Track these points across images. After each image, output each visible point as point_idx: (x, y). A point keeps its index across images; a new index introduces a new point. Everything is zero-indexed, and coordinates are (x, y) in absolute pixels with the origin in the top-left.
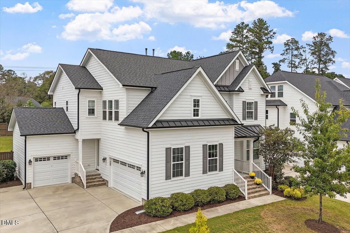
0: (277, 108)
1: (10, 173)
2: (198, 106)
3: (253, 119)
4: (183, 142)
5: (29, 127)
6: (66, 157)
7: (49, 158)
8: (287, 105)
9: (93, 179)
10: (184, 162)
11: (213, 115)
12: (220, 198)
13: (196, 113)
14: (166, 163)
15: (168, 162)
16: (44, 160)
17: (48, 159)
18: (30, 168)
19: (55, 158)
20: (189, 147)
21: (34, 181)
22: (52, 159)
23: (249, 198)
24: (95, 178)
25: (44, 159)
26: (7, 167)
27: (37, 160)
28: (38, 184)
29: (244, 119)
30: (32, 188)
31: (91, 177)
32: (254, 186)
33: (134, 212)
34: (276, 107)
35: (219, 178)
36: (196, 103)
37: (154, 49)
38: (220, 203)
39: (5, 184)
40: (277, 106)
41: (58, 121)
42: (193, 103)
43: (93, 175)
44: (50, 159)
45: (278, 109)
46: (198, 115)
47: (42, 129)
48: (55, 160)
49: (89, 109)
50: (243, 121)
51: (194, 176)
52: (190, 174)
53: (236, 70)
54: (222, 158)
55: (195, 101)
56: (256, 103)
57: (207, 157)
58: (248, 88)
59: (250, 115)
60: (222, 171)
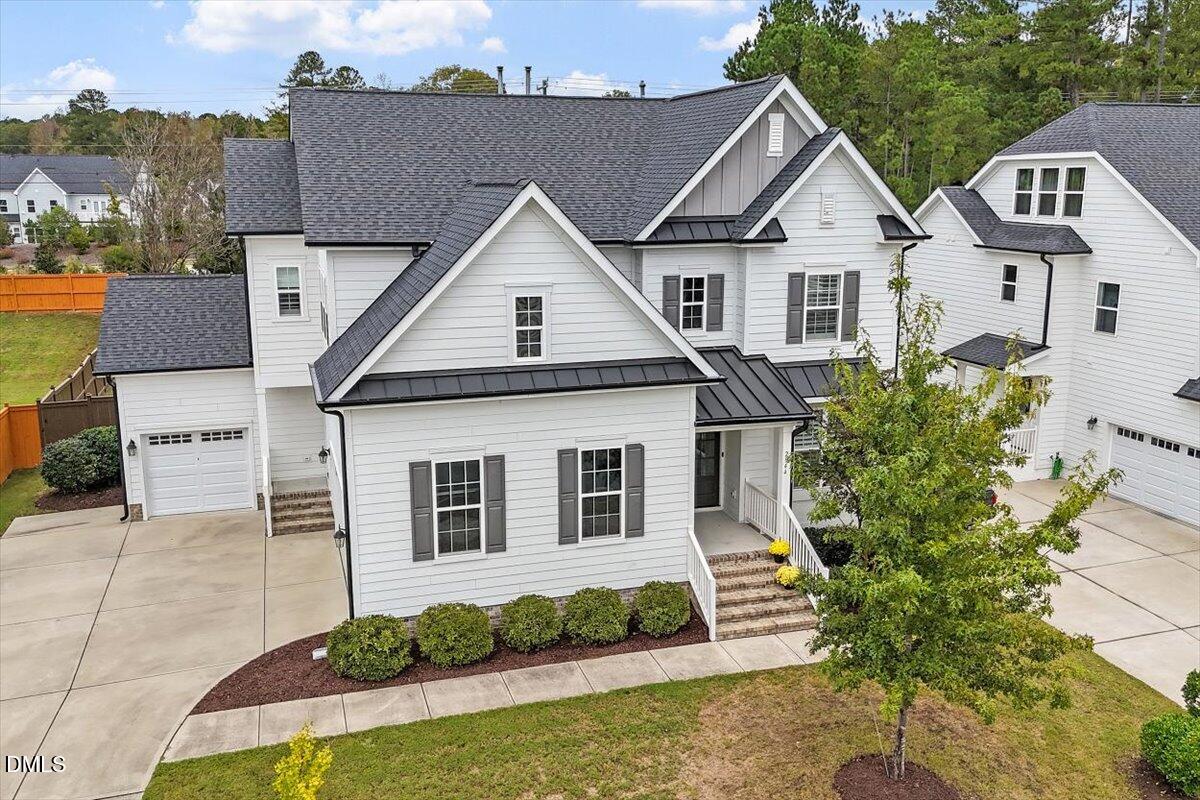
0: (1046, 262)
1: (109, 465)
2: (537, 320)
3: (834, 337)
4: (480, 443)
5: (124, 346)
6: (239, 434)
7: (190, 436)
8: (1090, 251)
9: (305, 507)
10: (482, 506)
11: (608, 346)
13: (529, 342)
14: (412, 511)
15: (418, 504)
16: (174, 442)
17: (187, 438)
18: (133, 464)
19: (205, 437)
20: (501, 459)
21: (149, 496)
22: (197, 439)
23: (725, 637)
24: (309, 506)
25: (176, 438)
26: (101, 450)
27: (153, 440)
28: (163, 508)
29: (794, 336)
30: (145, 518)
31: (296, 502)
32: (768, 592)
33: (310, 651)
34: (1043, 259)
35: (628, 557)
36: (529, 309)
37: (529, 68)
38: (602, 647)
39: (93, 498)
40: (1043, 254)
41: (218, 325)
42: (514, 312)
43: (306, 496)
44: (193, 438)
45: (1051, 266)
46: (537, 351)
47: (161, 354)
48: (206, 443)
49: (281, 295)
50: (789, 346)
51: (523, 551)
52: (509, 543)
53: (768, 155)
54: (642, 493)
55: (521, 302)
56: (853, 277)
57: (576, 491)
58: (816, 224)
59: (823, 324)
60: (642, 534)
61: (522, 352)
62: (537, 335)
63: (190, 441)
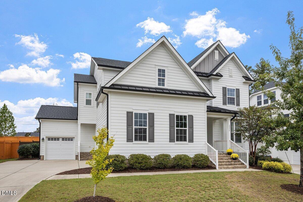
1: (36, 151)
2: (164, 76)
3: (235, 105)
4: (147, 108)
10: (147, 127)
12: (184, 163)
15: (129, 125)
16: (54, 140)
18: (43, 144)
19: (63, 139)
20: (153, 114)
23: (220, 168)
27: (49, 139)
28: (50, 158)
29: (224, 103)
32: (230, 160)
35: (189, 148)
36: (162, 73)
42: (158, 73)
44: (60, 139)
46: (163, 85)
47: (53, 116)
50: (224, 105)
51: (159, 143)
52: (155, 140)
53: (215, 60)
54: (193, 130)
55: (159, 70)
56: (238, 90)
57: (174, 127)
58: (228, 76)
59: (231, 101)
60: (193, 142)
61: (159, 84)
62: (163, 80)
63: (59, 140)
